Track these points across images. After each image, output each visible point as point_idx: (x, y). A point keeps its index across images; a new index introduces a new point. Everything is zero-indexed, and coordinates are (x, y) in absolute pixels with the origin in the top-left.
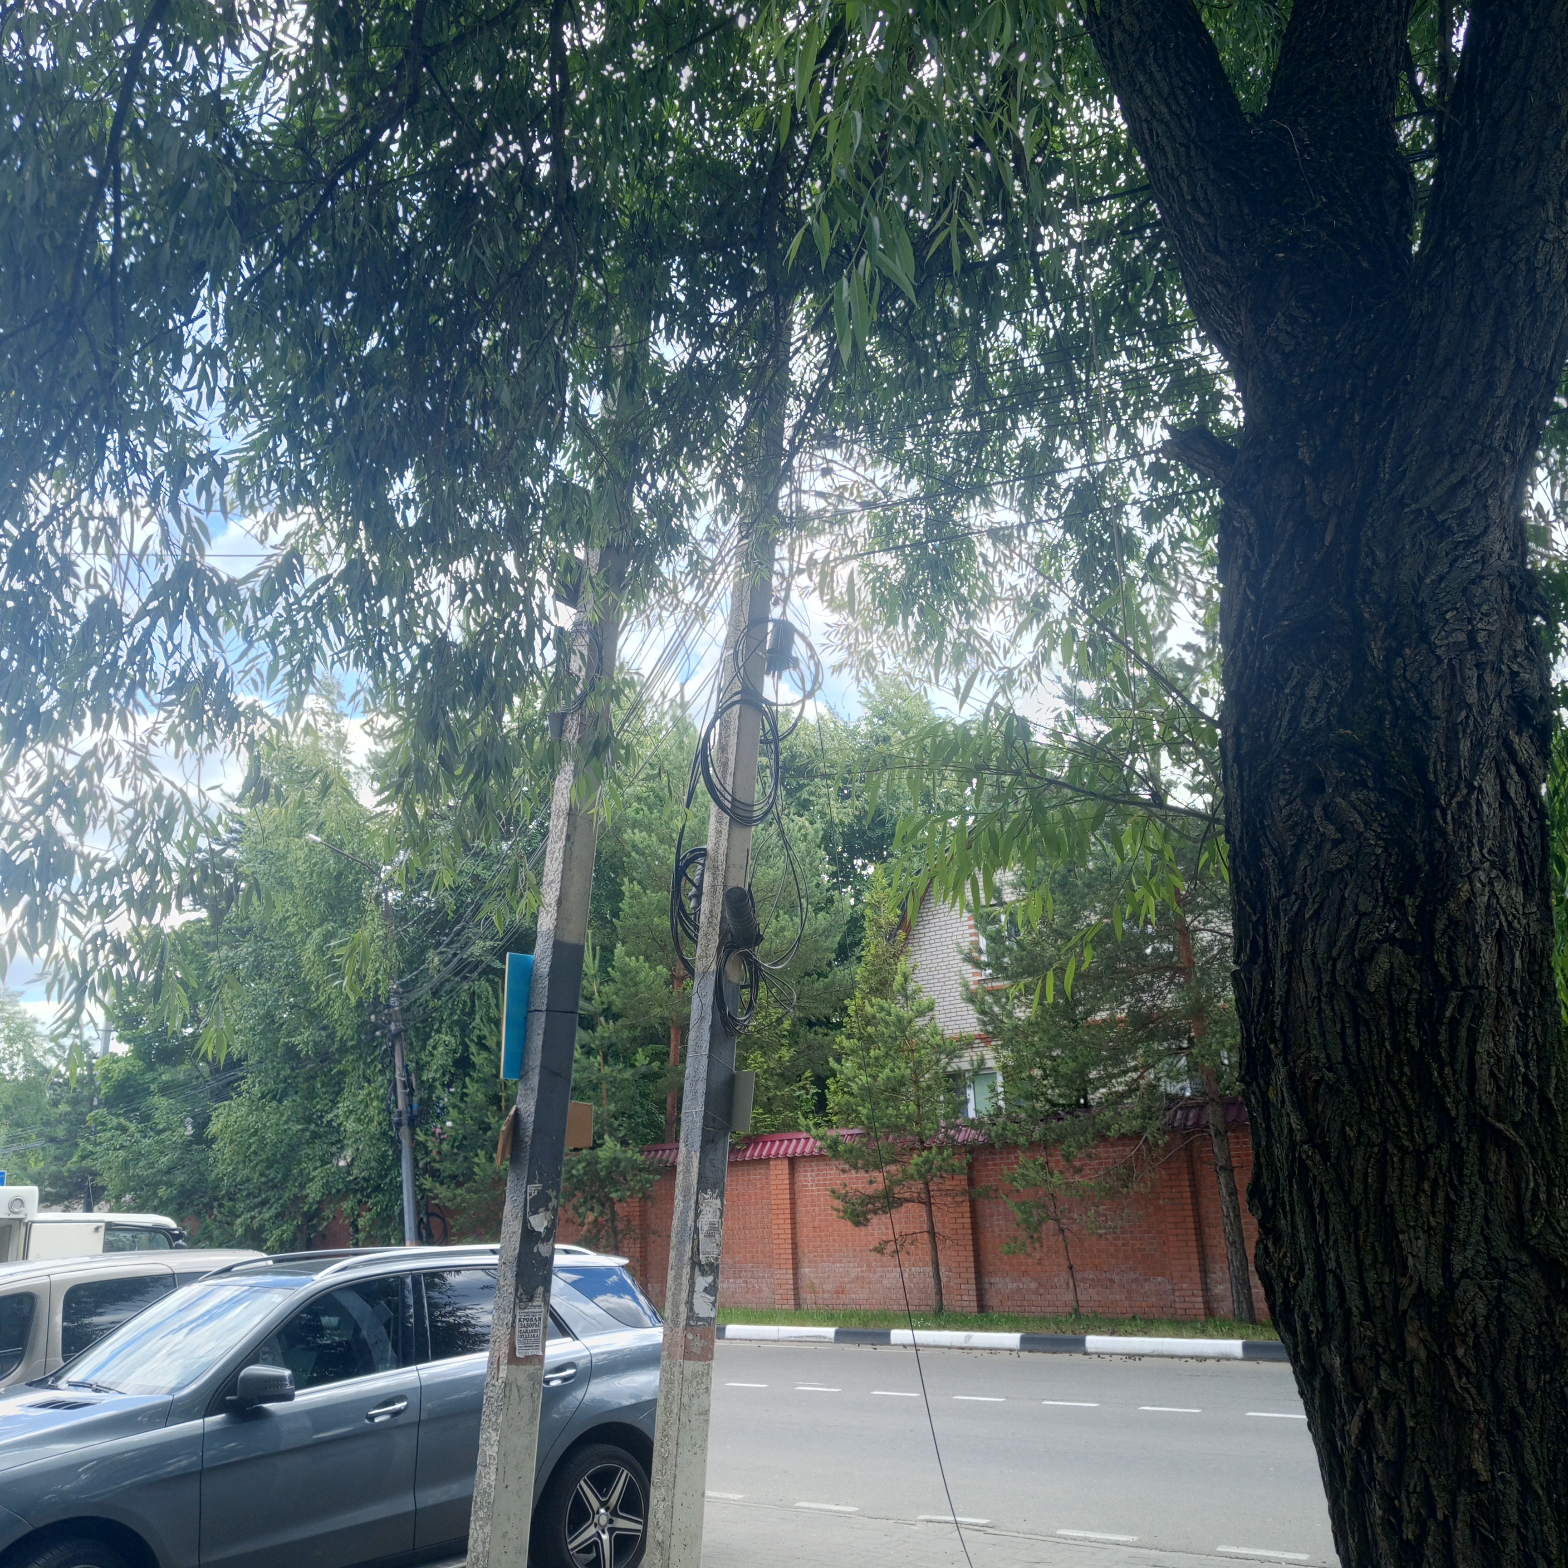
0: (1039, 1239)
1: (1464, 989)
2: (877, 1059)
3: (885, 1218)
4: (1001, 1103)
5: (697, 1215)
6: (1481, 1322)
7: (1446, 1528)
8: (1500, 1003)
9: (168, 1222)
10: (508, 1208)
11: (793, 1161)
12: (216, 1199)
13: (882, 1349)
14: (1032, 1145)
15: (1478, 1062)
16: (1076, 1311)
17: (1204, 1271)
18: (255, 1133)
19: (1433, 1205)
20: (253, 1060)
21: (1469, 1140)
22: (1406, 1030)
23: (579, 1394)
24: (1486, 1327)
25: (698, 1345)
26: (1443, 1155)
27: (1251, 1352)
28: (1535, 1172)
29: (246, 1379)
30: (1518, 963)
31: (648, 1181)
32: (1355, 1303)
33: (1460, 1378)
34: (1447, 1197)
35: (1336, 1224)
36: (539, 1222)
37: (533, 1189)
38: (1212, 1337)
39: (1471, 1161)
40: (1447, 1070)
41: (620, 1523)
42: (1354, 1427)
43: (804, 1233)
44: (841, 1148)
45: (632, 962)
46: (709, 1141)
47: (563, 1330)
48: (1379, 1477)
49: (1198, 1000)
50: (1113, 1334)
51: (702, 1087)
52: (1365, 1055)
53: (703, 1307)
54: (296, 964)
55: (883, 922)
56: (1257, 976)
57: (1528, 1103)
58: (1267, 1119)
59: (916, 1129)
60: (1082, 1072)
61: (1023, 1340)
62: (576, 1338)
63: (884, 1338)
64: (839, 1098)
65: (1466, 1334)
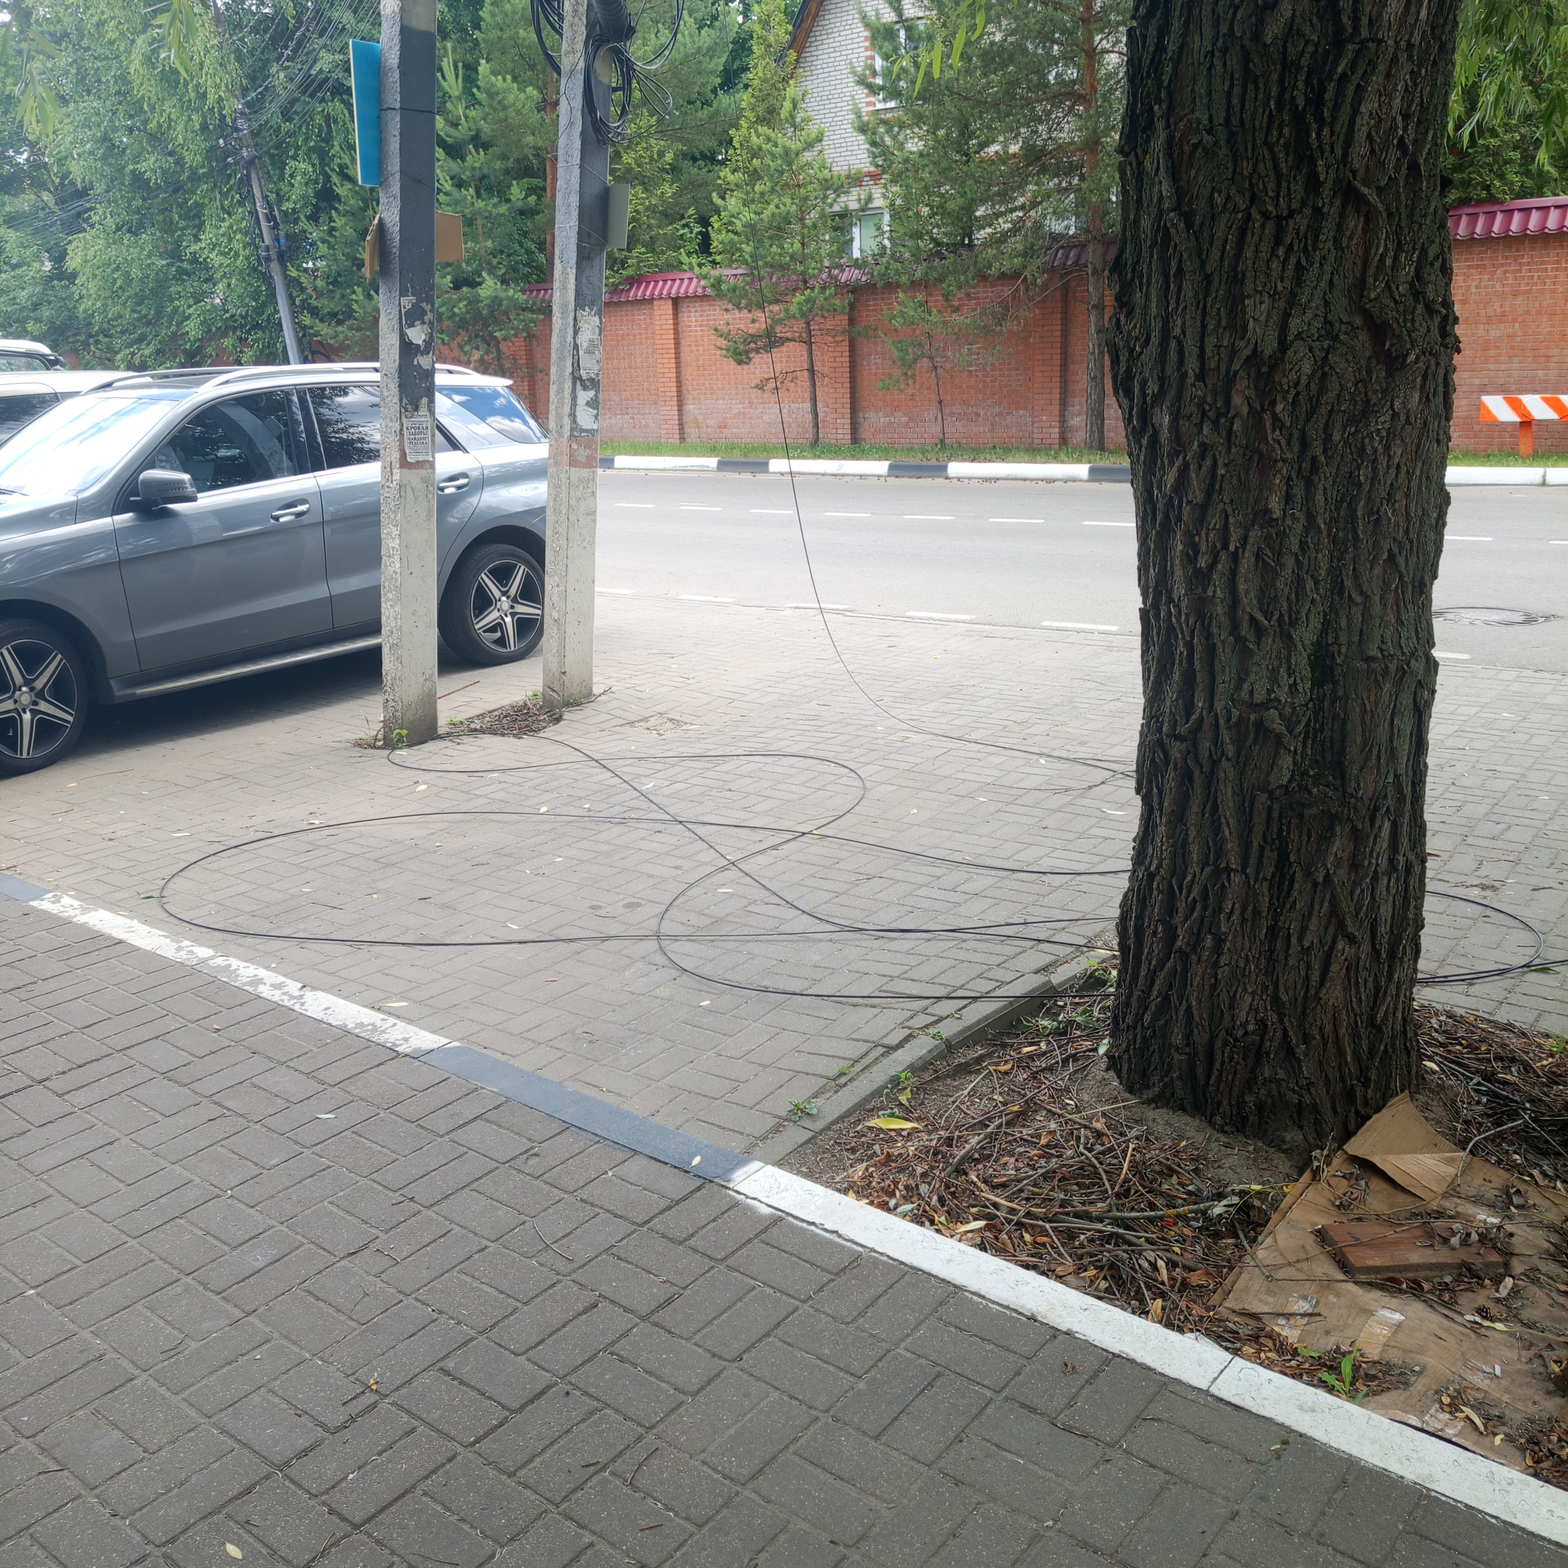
0: (913, 376)
1: (1362, 42)
2: (762, 194)
3: (766, 357)
4: (887, 242)
5: (576, 332)
6: (1304, 380)
7: (1235, 557)
8: (1395, 59)
9: (43, 349)
10: (383, 321)
11: (676, 302)
12: (90, 336)
13: (760, 477)
14: (914, 285)
15: (1358, 121)
16: (942, 441)
17: (1064, 404)
18: (118, 268)
19: (1283, 271)
20: (100, 188)
21: (1331, 204)
22: (1294, 87)
23: (474, 500)
24: (1308, 386)
25: (582, 454)
26: (1302, 221)
27: (1096, 474)
28: (1387, 237)
29: (149, 483)
30: (1424, 13)
31: (532, 321)
32: (1192, 365)
33: (1274, 430)
34: (1299, 262)
35: (1188, 292)
36: (417, 335)
37: (407, 302)
38: (1063, 462)
39: (1329, 226)
40: (1326, 131)
41: (520, 609)
42: (1171, 477)
43: (688, 373)
44: (724, 287)
45: (499, 82)
46: (584, 257)
47: (454, 444)
48: (1185, 518)
49: (1095, 131)
50: (973, 460)
51: (575, 200)
52: (1247, 116)
53: (586, 418)
54: (124, 79)
55: (772, 39)
56: (1152, 31)
57: (1397, 168)
58: (1140, 189)
59: (800, 268)
60: (969, 209)
61: (891, 467)
62: (466, 451)
63: (763, 467)
64: (724, 236)
65: (1288, 392)
